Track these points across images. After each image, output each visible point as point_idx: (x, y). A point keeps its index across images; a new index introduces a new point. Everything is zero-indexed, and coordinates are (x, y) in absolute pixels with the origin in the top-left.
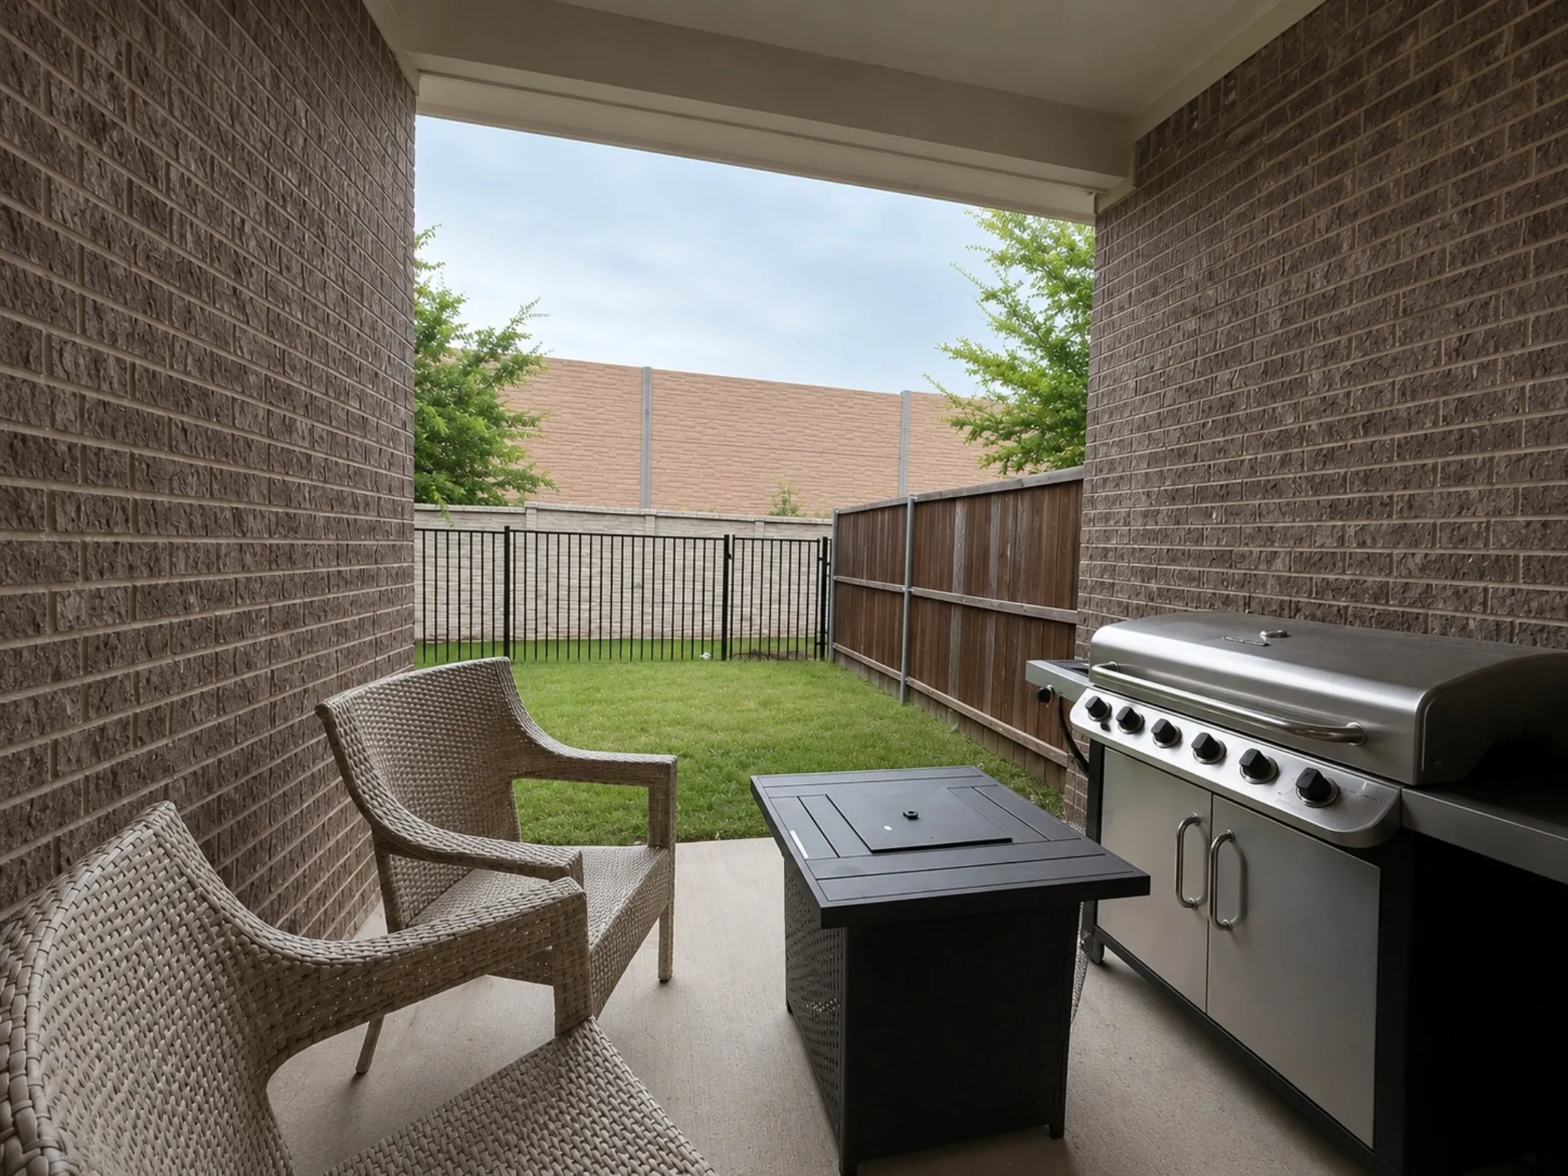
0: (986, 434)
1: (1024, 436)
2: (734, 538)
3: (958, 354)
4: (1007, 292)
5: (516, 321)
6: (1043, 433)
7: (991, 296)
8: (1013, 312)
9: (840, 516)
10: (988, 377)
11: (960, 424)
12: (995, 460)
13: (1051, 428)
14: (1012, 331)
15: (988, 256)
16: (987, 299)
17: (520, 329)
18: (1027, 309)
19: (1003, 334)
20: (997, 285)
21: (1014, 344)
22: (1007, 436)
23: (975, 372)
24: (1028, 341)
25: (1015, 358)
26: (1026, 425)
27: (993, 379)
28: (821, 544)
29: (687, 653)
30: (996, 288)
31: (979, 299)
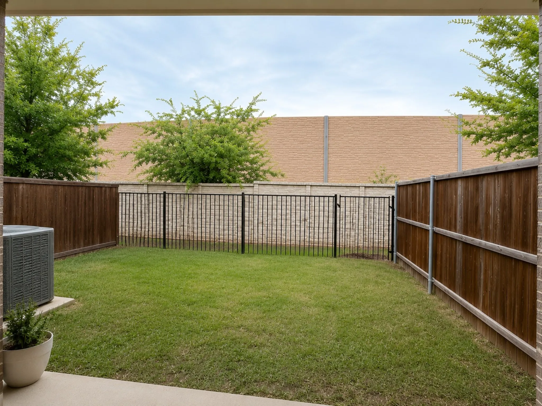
0: (485, 138)
1: (508, 138)
2: (340, 197)
3: (465, 97)
4: (496, 61)
5: (252, 104)
6: (521, 136)
7: (486, 64)
8: (500, 71)
9: (399, 186)
10: (485, 107)
11: (469, 134)
12: (491, 152)
13: (525, 132)
14: (499, 81)
15: (482, 43)
16: (485, 66)
17: (254, 107)
18: (509, 68)
19: (494, 84)
20: (490, 58)
21: (501, 88)
22: (499, 138)
23: (476, 106)
24: (511, 86)
25: (503, 95)
26: (510, 132)
27: (489, 109)
28: (391, 199)
29: (320, 253)
30: (490, 60)
31: (479, 67)
